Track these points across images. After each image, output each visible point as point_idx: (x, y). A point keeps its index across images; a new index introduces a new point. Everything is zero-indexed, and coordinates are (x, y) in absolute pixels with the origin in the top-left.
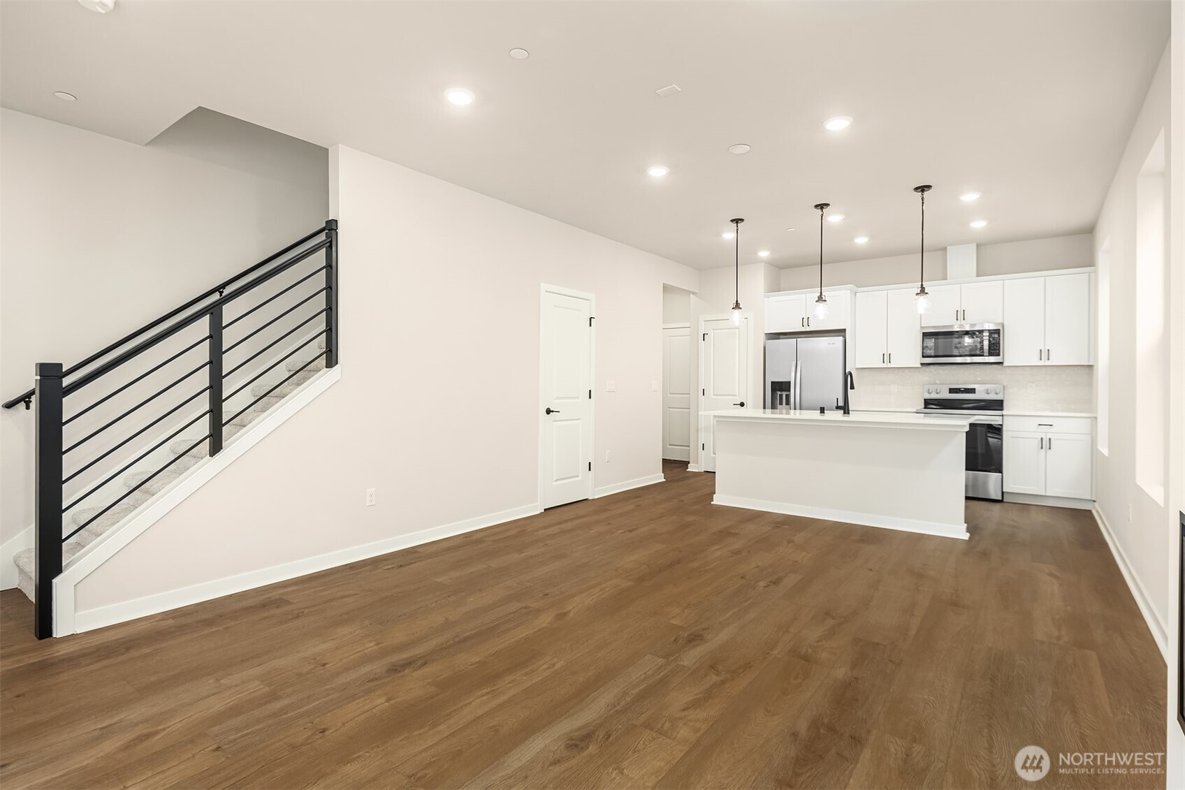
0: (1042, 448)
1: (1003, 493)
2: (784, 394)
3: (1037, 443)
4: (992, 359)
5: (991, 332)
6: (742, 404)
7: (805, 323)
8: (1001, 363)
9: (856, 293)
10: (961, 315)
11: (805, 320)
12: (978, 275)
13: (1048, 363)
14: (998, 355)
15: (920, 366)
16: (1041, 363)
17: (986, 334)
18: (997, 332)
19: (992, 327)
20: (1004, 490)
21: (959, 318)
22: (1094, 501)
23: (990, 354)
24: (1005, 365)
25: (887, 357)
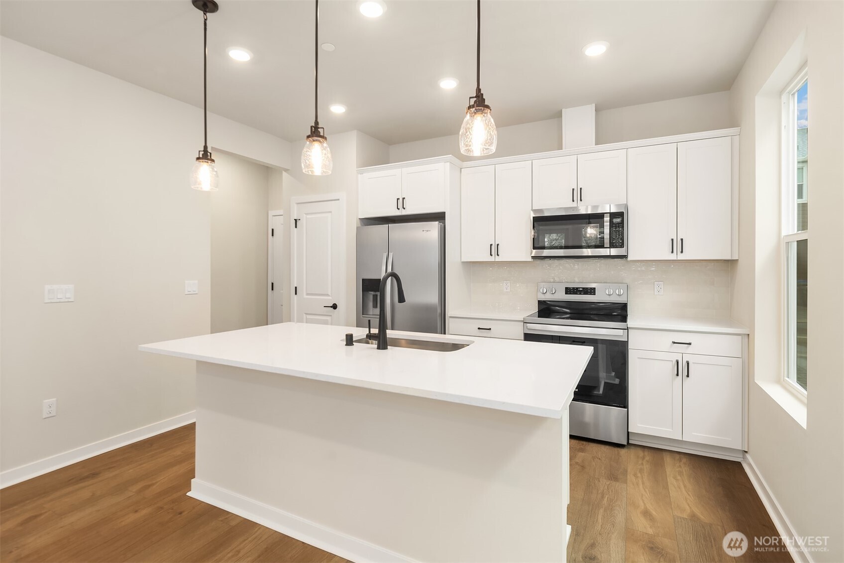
0: (678, 375)
1: (628, 432)
2: (378, 294)
3: (670, 368)
4: (614, 252)
5: (613, 215)
6: (335, 307)
7: (400, 206)
8: (624, 257)
9: (461, 168)
10: (578, 194)
11: (400, 201)
12: (598, 143)
13: (681, 257)
14: (622, 246)
15: (530, 259)
16: (673, 257)
17: (607, 219)
18: (621, 215)
19: (613, 210)
20: (629, 431)
21: (575, 199)
22: (746, 452)
23: (612, 245)
24: (629, 258)
25: (495, 249)
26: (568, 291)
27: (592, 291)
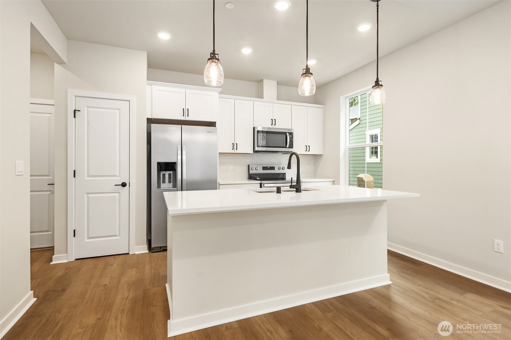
5: (289, 134)
7: (185, 114)
10: (274, 122)
11: (185, 111)
12: (278, 99)
13: (309, 153)
14: (292, 147)
15: (252, 152)
16: (306, 153)
18: (292, 134)
23: (289, 147)
25: (235, 146)
26: (264, 168)
27: (273, 168)
